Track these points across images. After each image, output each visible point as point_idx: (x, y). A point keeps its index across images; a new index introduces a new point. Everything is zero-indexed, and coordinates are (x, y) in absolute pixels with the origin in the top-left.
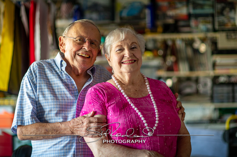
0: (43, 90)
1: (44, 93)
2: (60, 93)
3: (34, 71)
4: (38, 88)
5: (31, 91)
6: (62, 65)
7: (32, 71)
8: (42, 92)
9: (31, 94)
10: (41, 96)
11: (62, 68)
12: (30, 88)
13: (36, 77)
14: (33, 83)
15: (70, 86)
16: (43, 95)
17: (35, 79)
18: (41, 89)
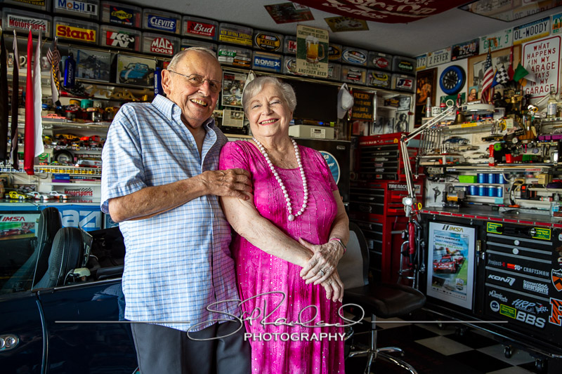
0: (152, 146)
1: (154, 150)
2: (176, 151)
3: (132, 117)
4: (142, 142)
5: (131, 145)
6: (173, 112)
7: (129, 116)
8: (150, 148)
9: (132, 150)
10: (147, 155)
11: (174, 116)
12: (129, 141)
13: (136, 125)
14: (132, 133)
15: (188, 143)
16: (151, 153)
17: (134, 127)
18: (147, 144)
